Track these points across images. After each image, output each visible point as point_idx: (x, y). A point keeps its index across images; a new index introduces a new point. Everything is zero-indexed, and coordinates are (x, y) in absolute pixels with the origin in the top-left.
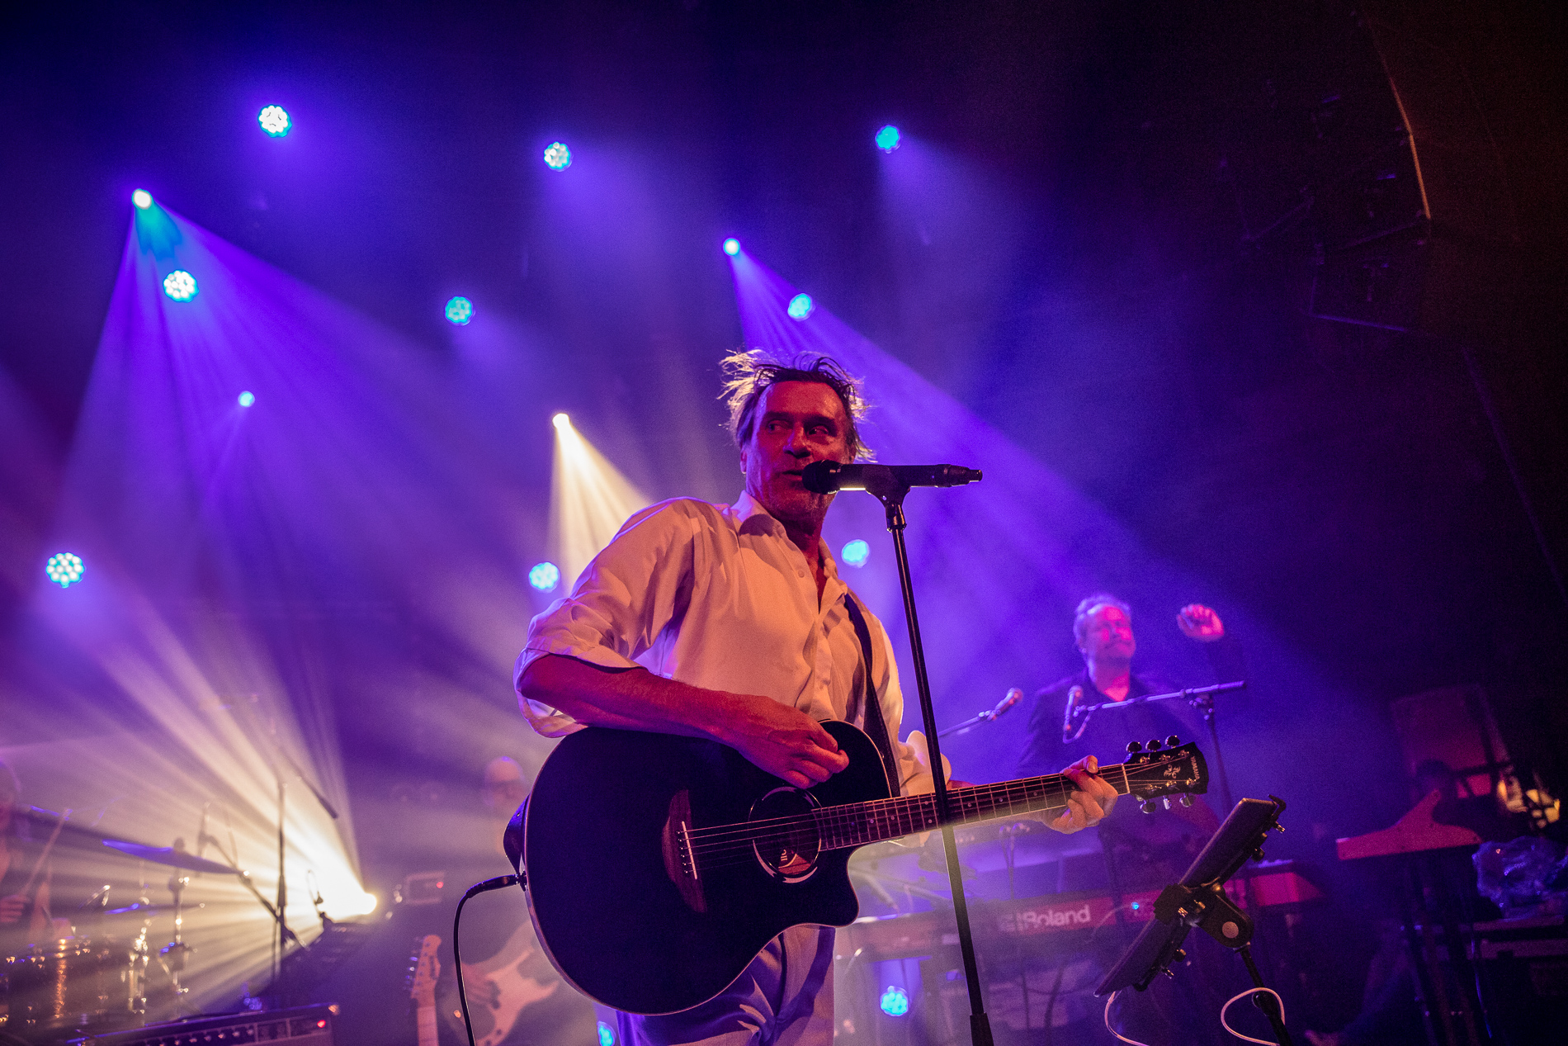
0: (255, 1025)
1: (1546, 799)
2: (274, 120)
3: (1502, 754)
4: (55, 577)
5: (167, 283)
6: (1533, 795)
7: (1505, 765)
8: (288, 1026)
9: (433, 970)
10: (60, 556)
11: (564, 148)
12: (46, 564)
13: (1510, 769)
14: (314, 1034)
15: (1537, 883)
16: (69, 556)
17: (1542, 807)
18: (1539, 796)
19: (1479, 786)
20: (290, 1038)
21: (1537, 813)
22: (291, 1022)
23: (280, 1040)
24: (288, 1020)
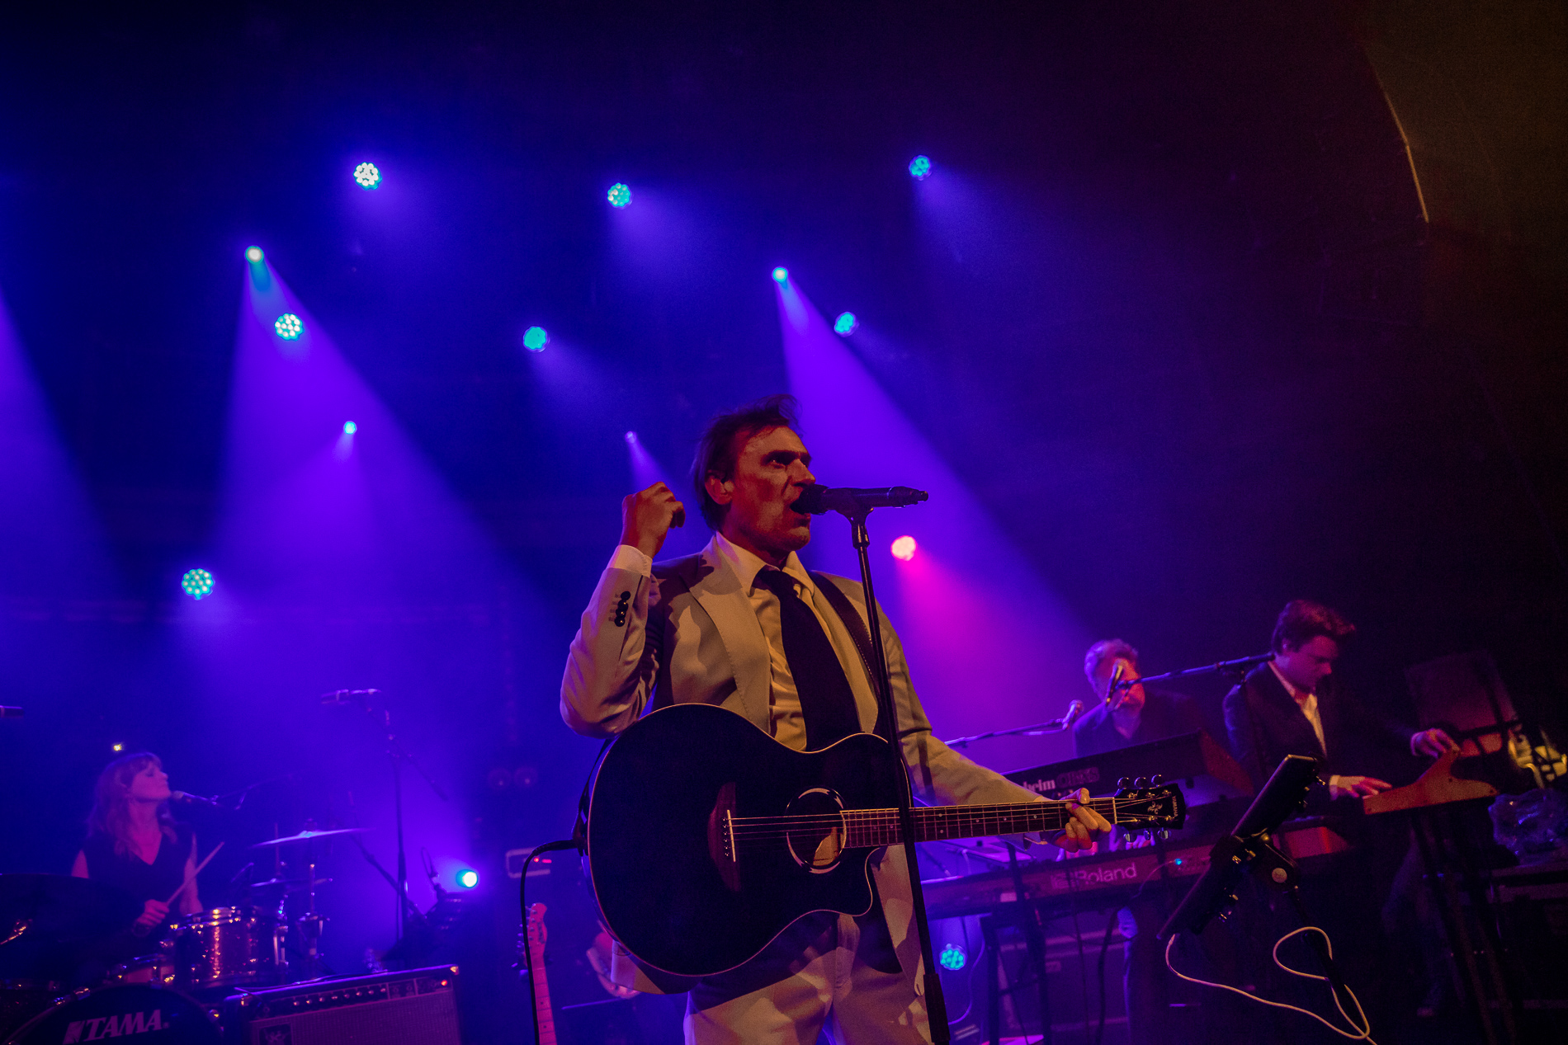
0: (387, 984)
1: (1554, 754)
2: (367, 175)
3: (1511, 714)
4: (189, 591)
5: (277, 325)
6: (1541, 751)
7: (1512, 724)
8: (415, 984)
9: (541, 934)
10: (193, 572)
11: (625, 188)
12: (181, 579)
13: (1519, 728)
14: (438, 992)
15: (1550, 832)
16: (201, 571)
17: (1551, 762)
18: (1547, 752)
19: (1491, 743)
20: (417, 995)
21: (1546, 768)
22: (418, 981)
23: (410, 996)
24: (415, 980)
